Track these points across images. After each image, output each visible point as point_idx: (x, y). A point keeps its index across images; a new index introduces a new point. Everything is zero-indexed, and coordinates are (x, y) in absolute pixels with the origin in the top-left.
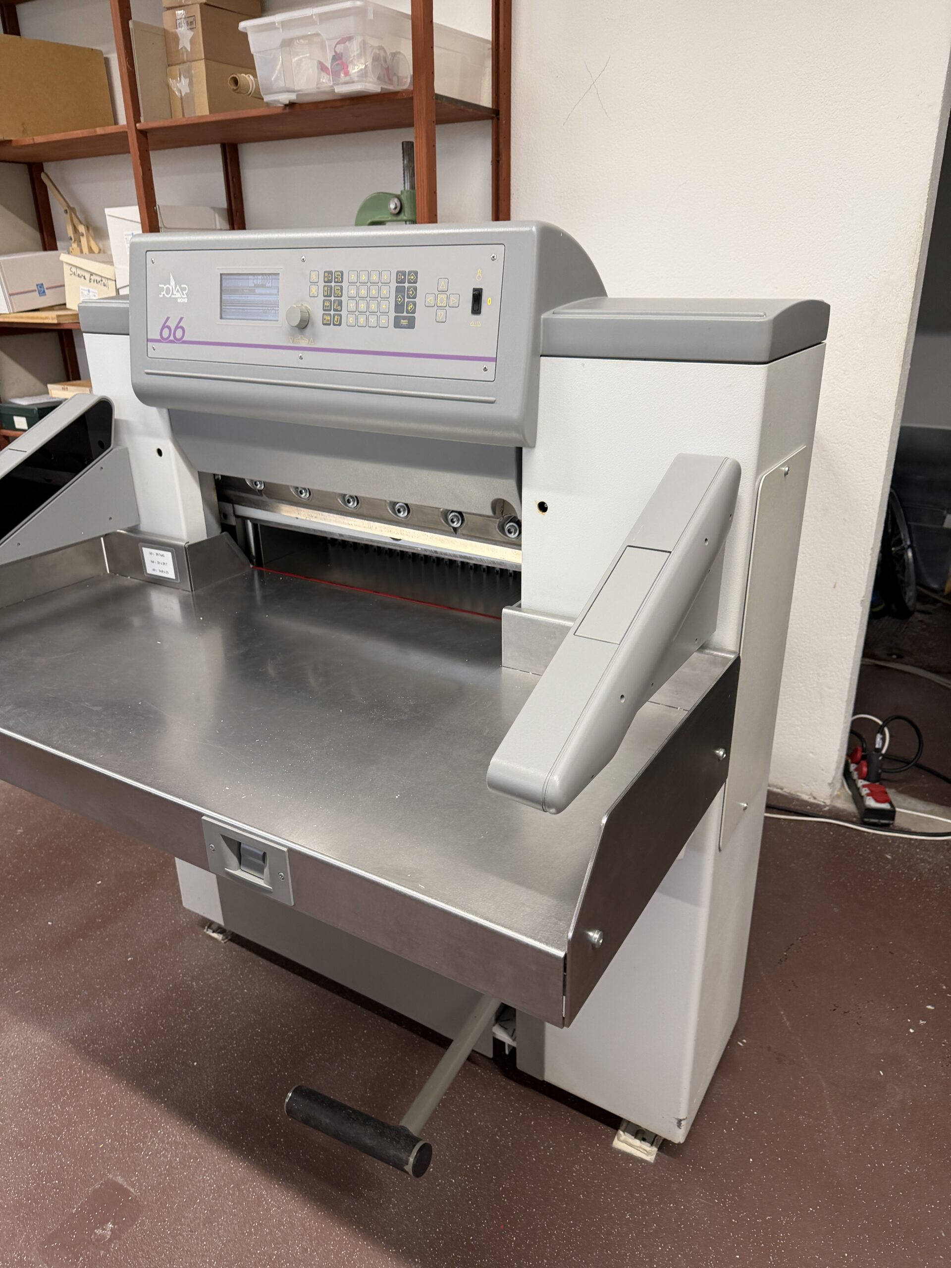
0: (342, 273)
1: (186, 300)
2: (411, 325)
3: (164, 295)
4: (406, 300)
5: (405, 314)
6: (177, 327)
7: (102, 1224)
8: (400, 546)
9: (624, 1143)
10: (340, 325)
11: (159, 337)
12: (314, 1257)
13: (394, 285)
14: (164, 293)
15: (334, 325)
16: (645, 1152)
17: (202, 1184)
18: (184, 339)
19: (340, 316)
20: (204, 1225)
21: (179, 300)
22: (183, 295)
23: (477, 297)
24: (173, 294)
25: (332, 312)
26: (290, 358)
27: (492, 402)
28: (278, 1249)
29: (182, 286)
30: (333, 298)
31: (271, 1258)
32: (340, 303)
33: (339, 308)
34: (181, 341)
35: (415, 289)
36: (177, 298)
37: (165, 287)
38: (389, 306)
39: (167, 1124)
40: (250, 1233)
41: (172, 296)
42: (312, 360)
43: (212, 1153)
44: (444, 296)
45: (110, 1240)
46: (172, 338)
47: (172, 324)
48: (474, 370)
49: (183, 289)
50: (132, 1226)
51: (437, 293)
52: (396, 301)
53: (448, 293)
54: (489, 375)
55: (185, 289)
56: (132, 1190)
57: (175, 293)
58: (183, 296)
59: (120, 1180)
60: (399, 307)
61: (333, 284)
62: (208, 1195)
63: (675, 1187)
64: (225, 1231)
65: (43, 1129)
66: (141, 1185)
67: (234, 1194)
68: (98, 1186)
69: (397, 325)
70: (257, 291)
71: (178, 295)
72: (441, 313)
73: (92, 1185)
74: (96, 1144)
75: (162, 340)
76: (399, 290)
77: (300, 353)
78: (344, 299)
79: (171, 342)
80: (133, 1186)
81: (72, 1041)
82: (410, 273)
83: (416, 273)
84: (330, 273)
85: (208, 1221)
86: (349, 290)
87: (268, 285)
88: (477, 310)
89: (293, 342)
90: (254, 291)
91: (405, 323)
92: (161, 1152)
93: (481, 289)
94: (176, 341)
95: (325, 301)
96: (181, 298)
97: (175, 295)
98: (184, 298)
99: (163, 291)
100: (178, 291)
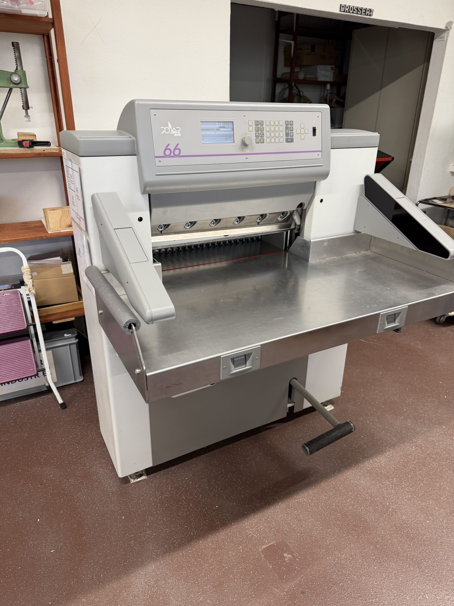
0: (263, 121)
1: (180, 135)
2: (292, 141)
3: (164, 132)
4: (290, 132)
5: (289, 137)
6: (175, 149)
7: (285, 558)
10: (263, 143)
11: (163, 155)
13: (284, 126)
14: (165, 131)
15: (261, 143)
18: (181, 155)
19: (264, 139)
21: (175, 135)
22: (178, 132)
23: (314, 130)
24: (170, 132)
25: (260, 138)
26: (242, 159)
27: (322, 166)
29: (177, 128)
30: (259, 132)
32: (263, 134)
33: (263, 136)
34: (179, 156)
35: (293, 127)
36: (174, 134)
37: (165, 128)
38: (283, 134)
41: (170, 133)
44: (303, 130)
45: (293, 556)
46: (172, 155)
47: (172, 147)
48: (315, 156)
49: (177, 129)
50: (289, 547)
51: (300, 129)
52: (286, 132)
54: (320, 157)
55: (179, 129)
56: (272, 543)
57: (172, 131)
58: (178, 133)
59: (264, 547)
60: (287, 135)
61: (259, 126)
66: (271, 540)
68: (263, 556)
69: (287, 141)
70: (221, 129)
71: (174, 132)
72: (303, 136)
73: (261, 558)
74: (239, 553)
75: (165, 156)
76: (287, 128)
77: (247, 156)
78: (265, 132)
79: (172, 157)
82: (290, 122)
83: (293, 122)
84: (258, 121)
85: (300, 521)
86: (266, 128)
87: (226, 127)
88: (314, 134)
89: (243, 151)
90: (219, 130)
91: (290, 140)
92: (258, 529)
93: (315, 127)
94: (175, 156)
95: (256, 133)
96: (177, 133)
97: (173, 132)
98: (179, 134)
99: (164, 130)
100: (174, 130)
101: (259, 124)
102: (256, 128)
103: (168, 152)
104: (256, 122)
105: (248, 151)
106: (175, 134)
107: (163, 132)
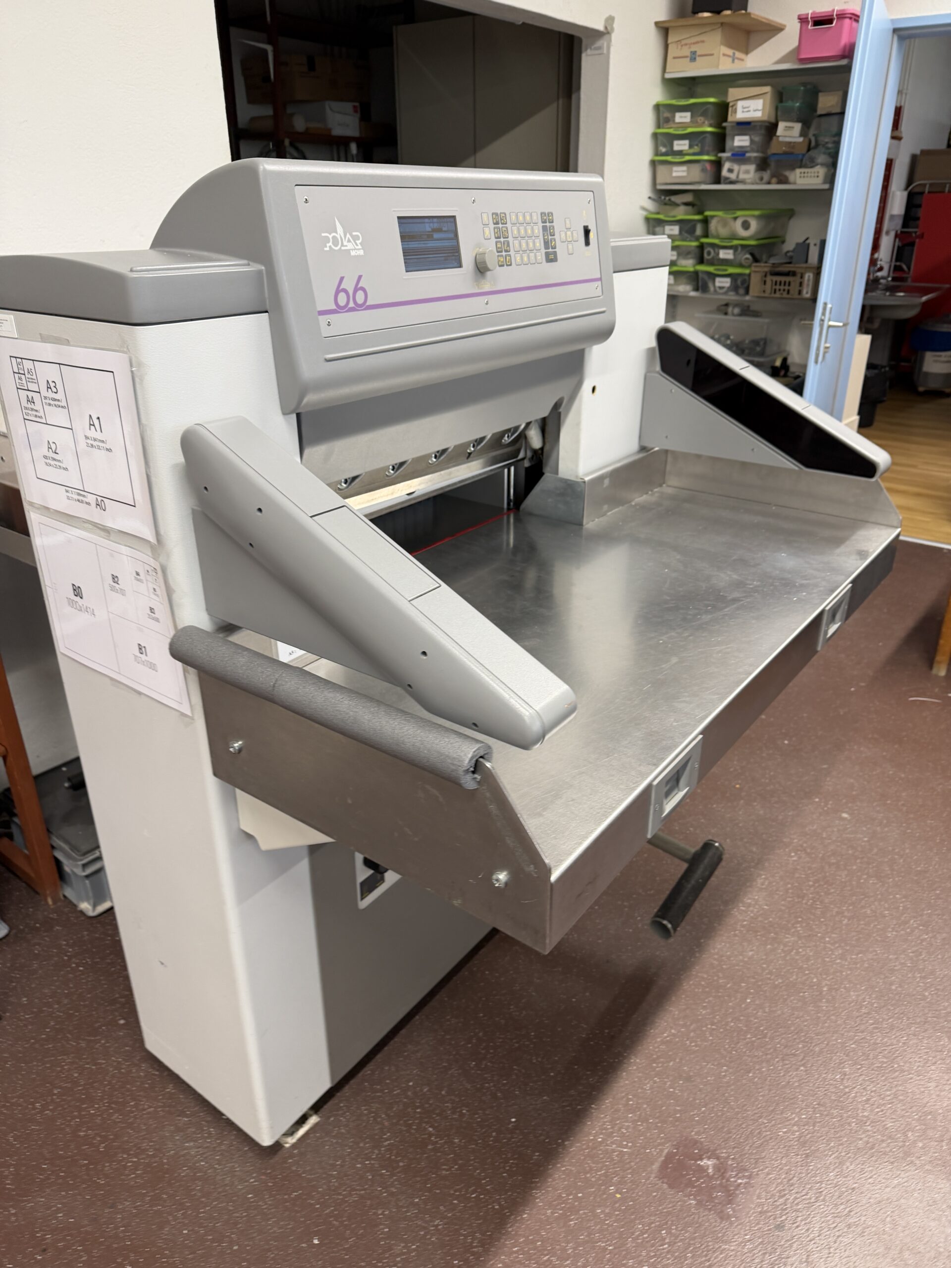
0: (505, 214)
1: (361, 252)
2: (555, 260)
3: (330, 247)
4: (550, 237)
5: (550, 250)
6: (356, 290)
10: (510, 265)
11: (334, 307)
13: (541, 225)
14: (330, 244)
15: (507, 265)
18: (368, 303)
19: (510, 256)
21: (353, 253)
22: (357, 245)
23: (587, 232)
24: (342, 245)
25: (504, 254)
27: (603, 313)
29: (354, 233)
30: (502, 240)
32: (508, 245)
33: (508, 248)
34: (365, 306)
35: (553, 227)
36: (349, 251)
37: (330, 237)
38: (539, 243)
41: (343, 248)
42: (498, 303)
44: (569, 233)
46: (351, 305)
47: (349, 285)
49: (355, 238)
51: (566, 230)
52: (544, 239)
53: (571, 230)
54: (599, 293)
55: (357, 238)
56: (666, 1151)
57: (345, 243)
58: (357, 247)
59: (656, 1166)
60: (547, 244)
61: (500, 225)
66: (660, 1144)
69: (547, 260)
70: (436, 236)
71: (350, 246)
72: (570, 247)
75: (339, 309)
76: (544, 229)
77: (485, 299)
78: (510, 239)
79: (352, 310)
80: (662, 1151)
82: (548, 214)
83: (552, 214)
84: (497, 214)
86: (513, 231)
87: (444, 229)
88: (587, 243)
89: (479, 288)
90: (432, 236)
91: (551, 258)
92: (623, 1133)
93: (587, 226)
94: (358, 307)
95: (496, 243)
96: (355, 249)
97: (346, 246)
98: (359, 249)
99: (329, 242)
100: (349, 241)
101: (499, 219)
102: (496, 230)
103: (342, 299)
104: (494, 216)
105: (487, 287)
106: (352, 250)
107: (328, 245)
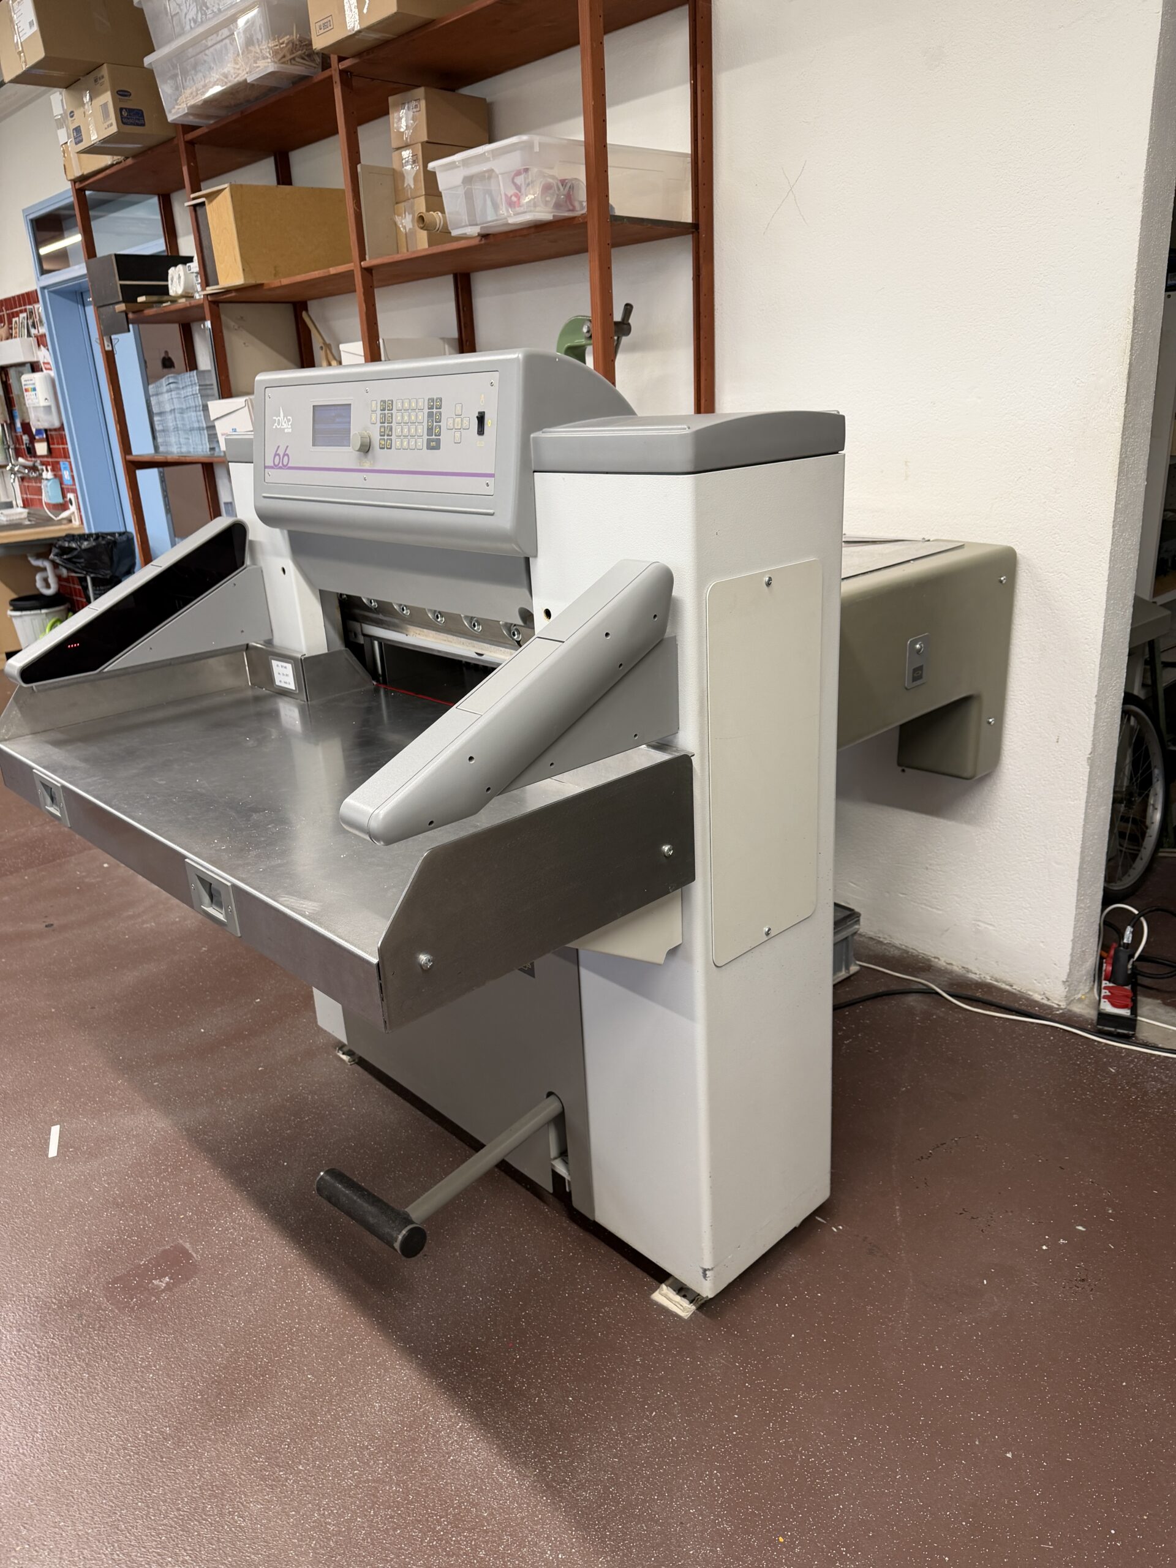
0: (392, 401)
1: (290, 430)
2: (437, 447)
3: (276, 427)
4: (435, 424)
5: (434, 437)
6: (285, 455)
7: (161, 1276)
8: (482, 661)
9: (665, 1296)
10: (390, 448)
11: (272, 464)
12: (329, 1336)
13: (426, 411)
14: (276, 424)
15: (387, 448)
16: (682, 1308)
17: (255, 1261)
18: (289, 465)
19: (391, 440)
20: (245, 1293)
21: (286, 431)
22: (289, 425)
23: (481, 418)
24: (282, 425)
25: (386, 437)
26: (356, 479)
27: (492, 515)
28: (299, 1323)
29: (288, 418)
30: (386, 425)
31: (291, 1330)
32: (391, 430)
33: (390, 433)
34: (286, 467)
35: (440, 414)
36: (284, 429)
37: (277, 419)
38: (422, 430)
39: (243, 1209)
40: (281, 1307)
41: (282, 427)
42: (375, 480)
43: (273, 1238)
44: (458, 420)
45: (163, 1291)
46: (281, 465)
47: (281, 452)
48: (478, 485)
49: (289, 420)
50: (184, 1283)
51: (455, 417)
52: (428, 425)
53: (462, 417)
54: (490, 490)
56: (195, 1255)
58: (288, 427)
59: (187, 1246)
60: (430, 431)
61: (386, 412)
62: (256, 1271)
63: (699, 1344)
64: (261, 1301)
65: (139, 1195)
66: (204, 1253)
67: (279, 1274)
68: (168, 1247)
69: (429, 447)
70: (337, 420)
71: (285, 426)
72: (458, 434)
73: (164, 1245)
74: (178, 1215)
75: (275, 467)
76: (430, 415)
77: (365, 475)
78: (394, 425)
79: (281, 468)
80: (197, 1252)
81: (187, 1130)
82: (437, 399)
83: (441, 400)
84: (385, 402)
85: (249, 1291)
86: (397, 417)
87: (343, 415)
88: (481, 431)
89: (360, 465)
90: (333, 419)
91: (434, 445)
93: (484, 413)
94: (283, 467)
95: (381, 427)
100: (285, 422)
101: (386, 407)
102: (382, 416)
103: (277, 460)
104: (382, 403)
105: (367, 465)
106: (286, 428)
